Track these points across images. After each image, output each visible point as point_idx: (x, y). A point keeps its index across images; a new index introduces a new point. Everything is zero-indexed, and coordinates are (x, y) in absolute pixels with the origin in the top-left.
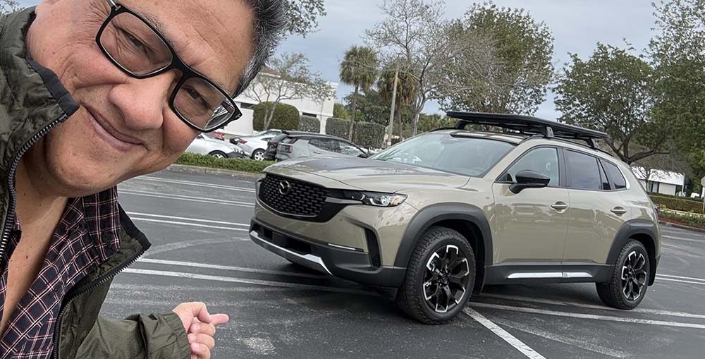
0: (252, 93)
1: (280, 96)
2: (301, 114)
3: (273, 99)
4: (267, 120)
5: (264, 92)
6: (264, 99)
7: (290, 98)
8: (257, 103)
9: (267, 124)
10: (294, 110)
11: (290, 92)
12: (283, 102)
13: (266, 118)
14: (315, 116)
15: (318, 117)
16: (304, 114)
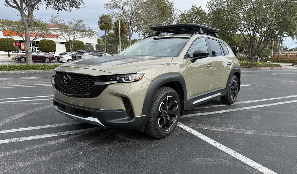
0: (62, 37)
1: (75, 37)
2: (85, 44)
3: (72, 39)
4: (71, 48)
5: (68, 36)
6: (68, 40)
7: (79, 38)
8: (65, 41)
9: (71, 49)
10: (82, 43)
11: (79, 35)
12: (76, 40)
13: (70, 47)
14: (91, 44)
15: (92, 44)
16: (86, 44)
